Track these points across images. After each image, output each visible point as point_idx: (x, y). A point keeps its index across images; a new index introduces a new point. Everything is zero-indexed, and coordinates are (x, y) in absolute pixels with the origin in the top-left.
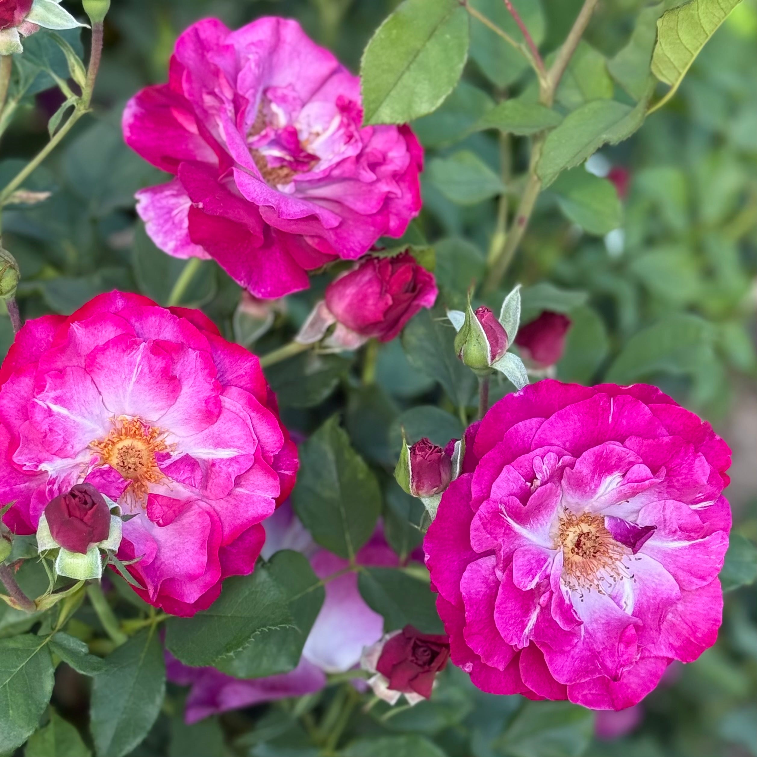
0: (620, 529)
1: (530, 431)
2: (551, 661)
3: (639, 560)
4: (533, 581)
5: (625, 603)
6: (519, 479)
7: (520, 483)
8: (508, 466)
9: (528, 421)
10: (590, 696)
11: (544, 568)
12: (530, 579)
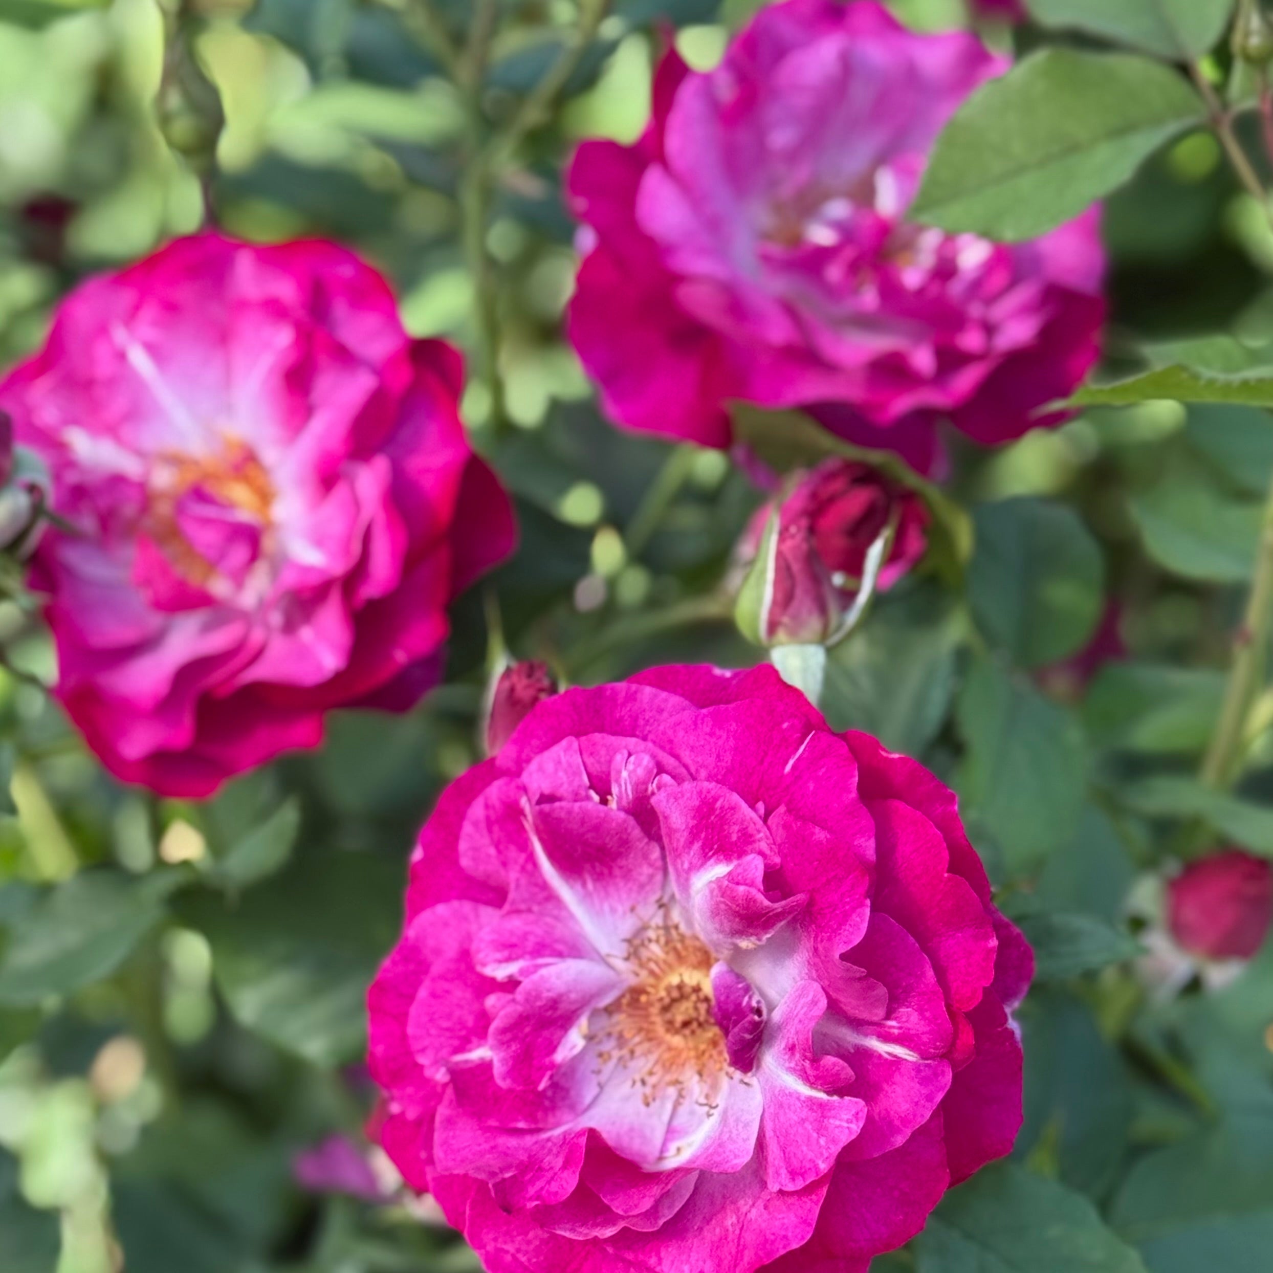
0: (728, 997)
1: (654, 712)
2: (449, 1122)
3: (744, 1086)
4: (504, 965)
5: (679, 1150)
6: (577, 774)
7: (576, 784)
8: (573, 738)
9: (664, 694)
10: (508, 1258)
11: (541, 961)
12: (499, 955)
